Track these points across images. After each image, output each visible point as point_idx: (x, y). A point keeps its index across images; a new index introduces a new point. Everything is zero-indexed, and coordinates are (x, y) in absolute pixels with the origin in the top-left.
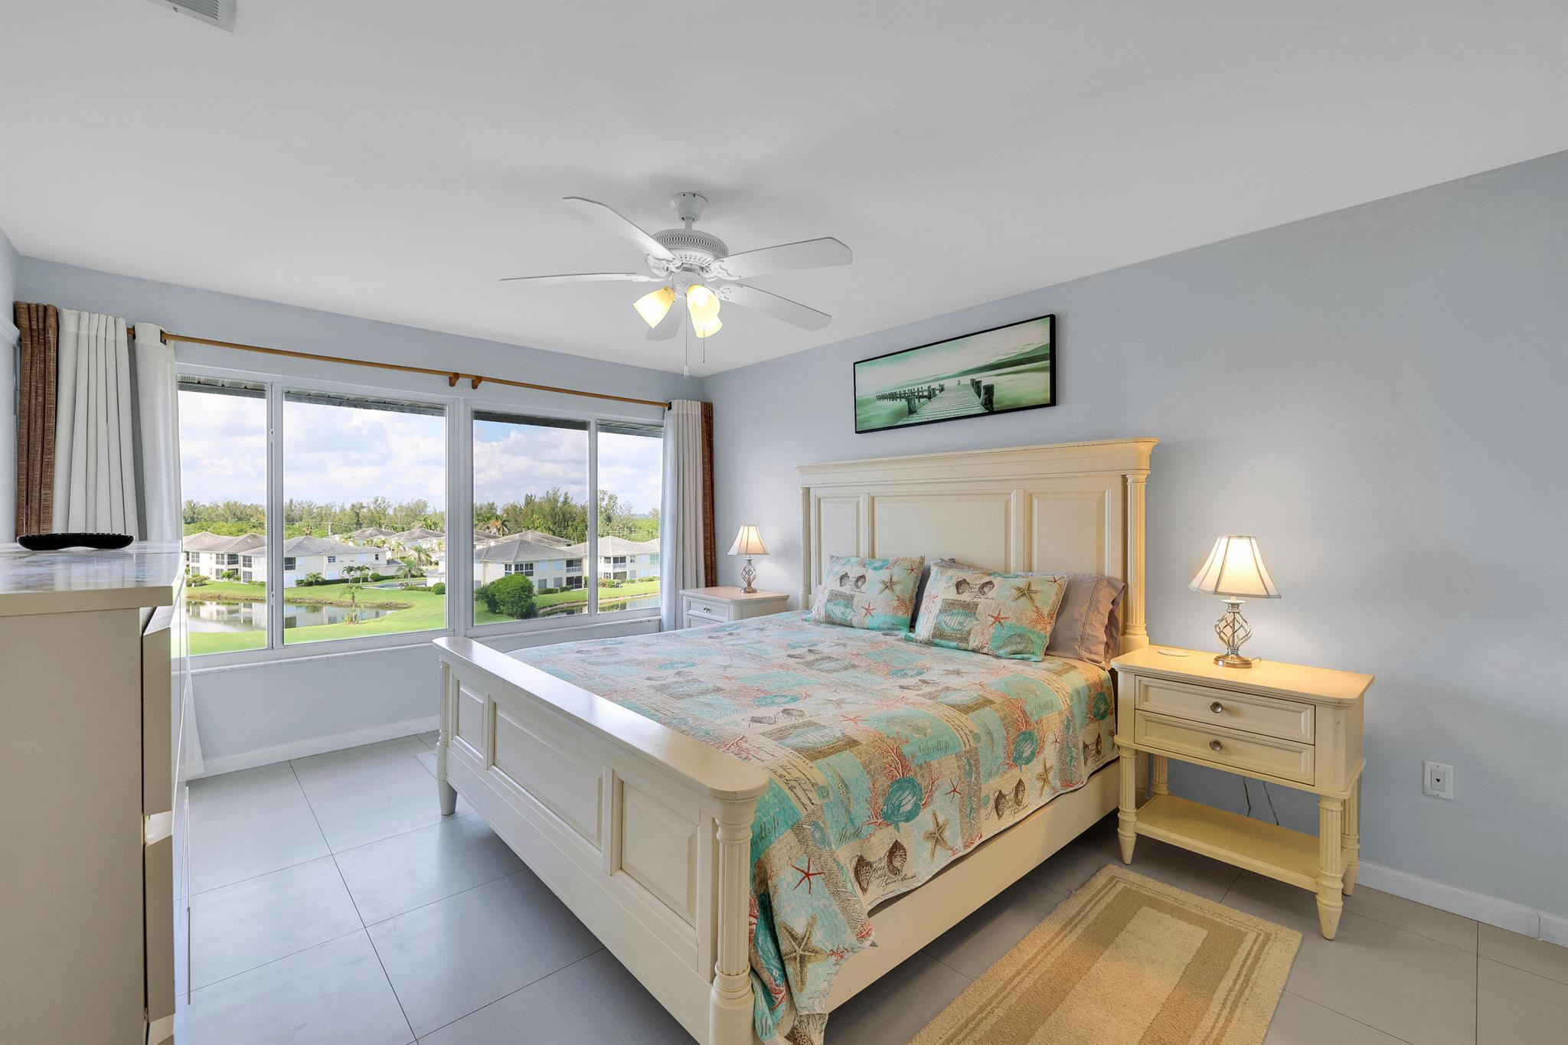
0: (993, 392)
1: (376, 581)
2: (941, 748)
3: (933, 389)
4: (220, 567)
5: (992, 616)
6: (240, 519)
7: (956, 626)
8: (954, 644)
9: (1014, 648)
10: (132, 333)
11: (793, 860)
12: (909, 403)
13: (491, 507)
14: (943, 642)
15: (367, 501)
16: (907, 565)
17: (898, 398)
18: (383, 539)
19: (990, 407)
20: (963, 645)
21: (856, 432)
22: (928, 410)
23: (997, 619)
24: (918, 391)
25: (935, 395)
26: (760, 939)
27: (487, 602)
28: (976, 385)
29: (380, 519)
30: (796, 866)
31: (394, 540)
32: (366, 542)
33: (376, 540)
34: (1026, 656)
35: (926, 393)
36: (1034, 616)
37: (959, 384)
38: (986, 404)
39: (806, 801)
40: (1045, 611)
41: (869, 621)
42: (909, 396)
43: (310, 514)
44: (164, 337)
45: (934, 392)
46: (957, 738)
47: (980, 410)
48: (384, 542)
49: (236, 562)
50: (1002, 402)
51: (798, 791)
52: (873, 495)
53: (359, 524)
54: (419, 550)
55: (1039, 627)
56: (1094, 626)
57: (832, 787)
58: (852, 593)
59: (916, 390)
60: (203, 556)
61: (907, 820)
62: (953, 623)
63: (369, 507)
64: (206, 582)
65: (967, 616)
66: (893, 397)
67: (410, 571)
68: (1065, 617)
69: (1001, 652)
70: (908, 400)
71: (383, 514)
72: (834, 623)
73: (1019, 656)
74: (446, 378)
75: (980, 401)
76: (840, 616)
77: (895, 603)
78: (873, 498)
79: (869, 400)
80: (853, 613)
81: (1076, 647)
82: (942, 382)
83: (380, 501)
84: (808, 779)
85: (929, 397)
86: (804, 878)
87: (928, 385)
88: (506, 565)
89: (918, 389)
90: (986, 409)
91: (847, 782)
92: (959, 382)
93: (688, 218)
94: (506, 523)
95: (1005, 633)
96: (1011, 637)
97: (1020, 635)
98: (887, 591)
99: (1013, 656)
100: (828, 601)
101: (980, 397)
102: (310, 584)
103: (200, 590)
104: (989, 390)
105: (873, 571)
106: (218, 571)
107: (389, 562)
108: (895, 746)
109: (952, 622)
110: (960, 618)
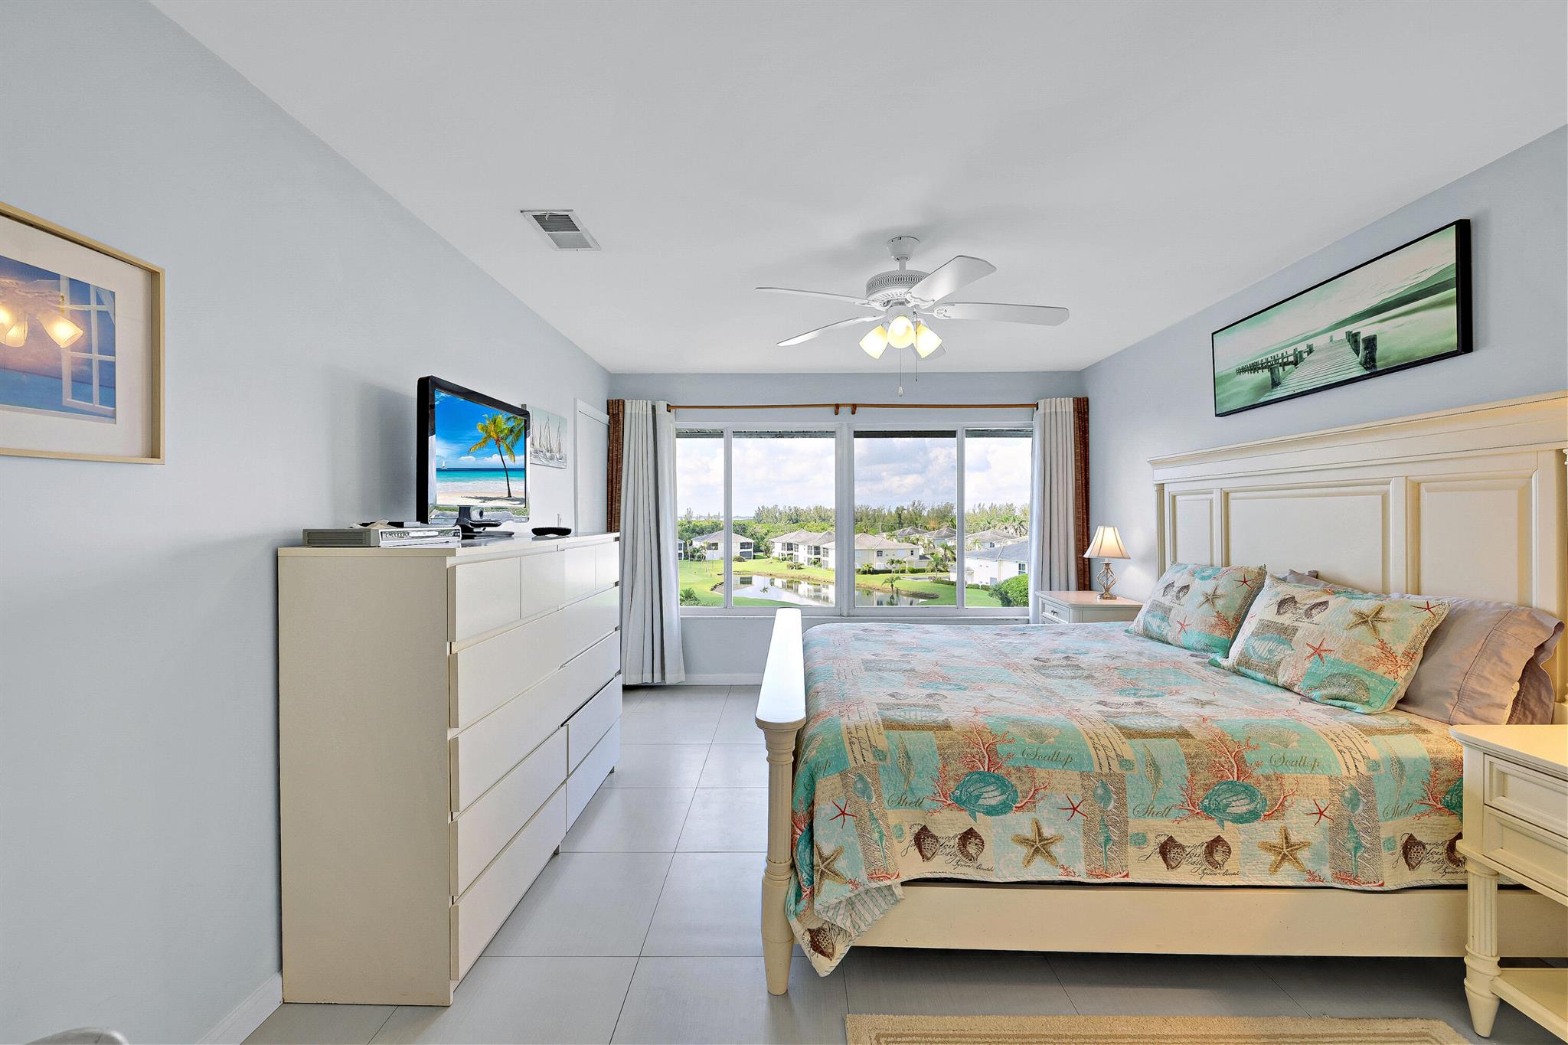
0: (1375, 346)
1: (912, 573)
2: (1063, 760)
3: (1300, 352)
4: (810, 556)
5: (1311, 647)
6: (824, 520)
7: (1265, 655)
8: (1260, 676)
9: (1335, 691)
10: (654, 408)
11: (835, 797)
12: (1271, 374)
13: (1010, 508)
14: (1249, 672)
15: (907, 505)
16: (1240, 576)
17: (1259, 368)
18: (918, 537)
19: (1373, 367)
20: (1271, 678)
21: (1216, 415)
22: (1294, 380)
23: (1318, 651)
24: (1283, 358)
25: (1302, 359)
26: (800, 847)
27: (1001, 599)
28: (1353, 338)
29: (917, 520)
30: (837, 804)
31: (926, 538)
32: (904, 539)
33: (912, 538)
34: (1349, 704)
35: (1291, 359)
36: (1375, 652)
37: (1331, 341)
38: (1366, 362)
39: (859, 757)
40: (1399, 649)
41: (1183, 639)
42: (1272, 365)
43: (867, 516)
44: (669, 408)
45: (1301, 356)
46: (1089, 756)
47: (1360, 371)
48: (918, 540)
49: (819, 553)
50: (1388, 357)
51: (856, 747)
52: (1226, 490)
53: (901, 524)
54: (946, 548)
55: (1381, 669)
56: (1488, 679)
57: (891, 754)
58: (1172, 605)
59: (1280, 356)
60: (801, 547)
61: (988, 813)
62: (1262, 650)
63: (908, 510)
64: (802, 567)
65: (1281, 642)
66: (1254, 368)
67: (936, 566)
68: (1434, 660)
69: (1315, 694)
70: (1272, 370)
71: (920, 516)
72: (1152, 638)
73: (1339, 703)
74: (833, 409)
75: (1359, 360)
76: (1157, 630)
77: (1213, 620)
78: (1227, 494)
79: (1228, 375)
80: (1169, 628)
81: (1448, 706)
82: (1310, 342)
83: (916, 504)
84: (870, 741)
85: (1295, 363)
86: (840, 815)
87: (1294, 347)
88: (1020, 565)
89: (1282, 354)
90: (1367, 369)
91: (911, 754)
92: (1331, 337)
93: (901, 258)
94: (1023, 523)
95: (1324, 670)
96: (1333, 676)
97: (1348, 677)
98: (1206, 605)
99: (1330, 701)
100: (1148, 612)
101: (1358, 355)
102: (865, 573)
103: (795, 573)
104: (1371, 342)
105: (1201, 581)
106: (809, 559)
107: (922, 557)
108: (991, 741)
109: (1262, 648)
110: (1271, 645)
